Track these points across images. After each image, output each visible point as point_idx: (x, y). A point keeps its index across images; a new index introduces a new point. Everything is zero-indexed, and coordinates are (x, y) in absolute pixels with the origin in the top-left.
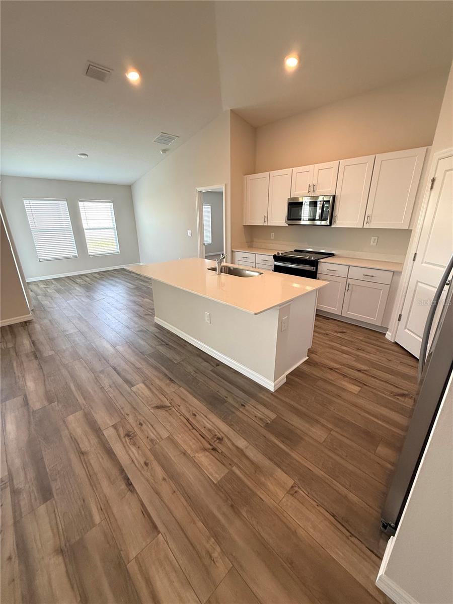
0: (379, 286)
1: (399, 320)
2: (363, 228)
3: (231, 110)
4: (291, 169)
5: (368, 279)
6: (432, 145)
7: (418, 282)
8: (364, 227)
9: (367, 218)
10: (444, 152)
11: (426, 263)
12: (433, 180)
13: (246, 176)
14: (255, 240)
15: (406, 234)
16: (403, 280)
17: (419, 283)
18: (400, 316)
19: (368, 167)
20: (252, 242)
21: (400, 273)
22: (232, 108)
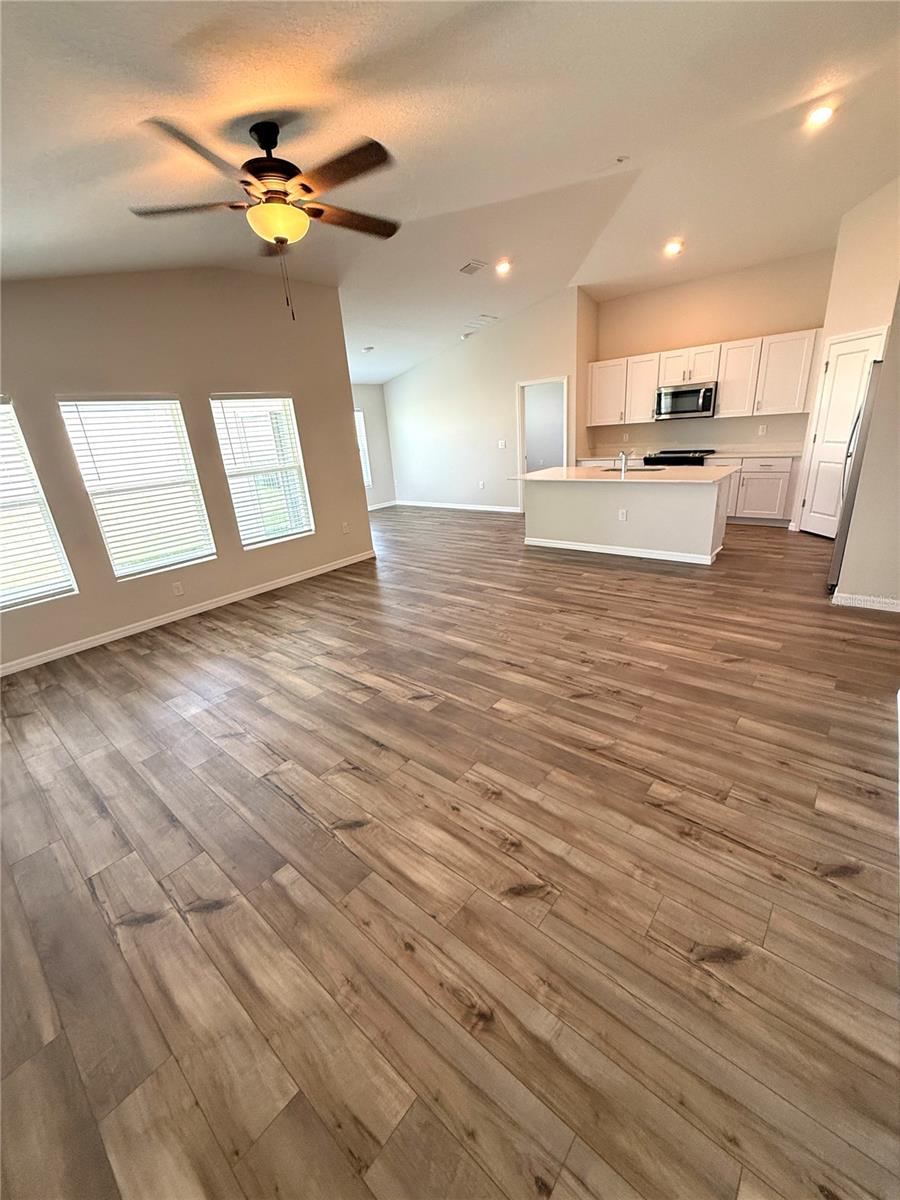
0: (779, 475)
1: (803, 506)
2: (752, 416)
3: (579, 287)
4: (657, 354)
5: (767, 469)
6: (822, 326)
7: (820, 462)
8: (755, 414)
9: (757, 405)
10: (835, 338)
11: (827, 442)
12: (827, 364)
13: (591, 364)
14: (598, 445)
15: (804, 417)
16: (804, 464)
17: (822, 464)
18: (804, 501)
19: (756, 349)
20: (594, 448)
21: (800, 457)
22: (580, 284)
